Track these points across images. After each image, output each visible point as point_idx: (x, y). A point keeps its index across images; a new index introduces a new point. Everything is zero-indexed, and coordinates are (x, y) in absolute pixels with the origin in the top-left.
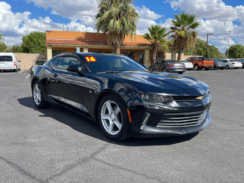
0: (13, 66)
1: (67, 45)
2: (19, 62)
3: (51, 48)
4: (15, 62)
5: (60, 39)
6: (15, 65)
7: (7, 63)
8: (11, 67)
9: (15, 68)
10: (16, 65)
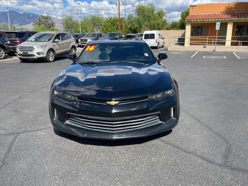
0: (154, 44)
1: (207, 20)
2: (163, 39)
3: (190, 24)
4: (156, 39)
5: (204, 14)
6: (156, 42)
7: (150, 41)
8: (153, 44)
9: (156, 45)
10: (158, 42)
